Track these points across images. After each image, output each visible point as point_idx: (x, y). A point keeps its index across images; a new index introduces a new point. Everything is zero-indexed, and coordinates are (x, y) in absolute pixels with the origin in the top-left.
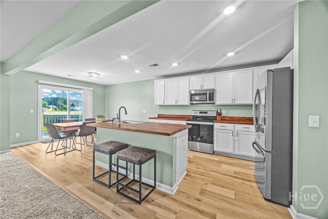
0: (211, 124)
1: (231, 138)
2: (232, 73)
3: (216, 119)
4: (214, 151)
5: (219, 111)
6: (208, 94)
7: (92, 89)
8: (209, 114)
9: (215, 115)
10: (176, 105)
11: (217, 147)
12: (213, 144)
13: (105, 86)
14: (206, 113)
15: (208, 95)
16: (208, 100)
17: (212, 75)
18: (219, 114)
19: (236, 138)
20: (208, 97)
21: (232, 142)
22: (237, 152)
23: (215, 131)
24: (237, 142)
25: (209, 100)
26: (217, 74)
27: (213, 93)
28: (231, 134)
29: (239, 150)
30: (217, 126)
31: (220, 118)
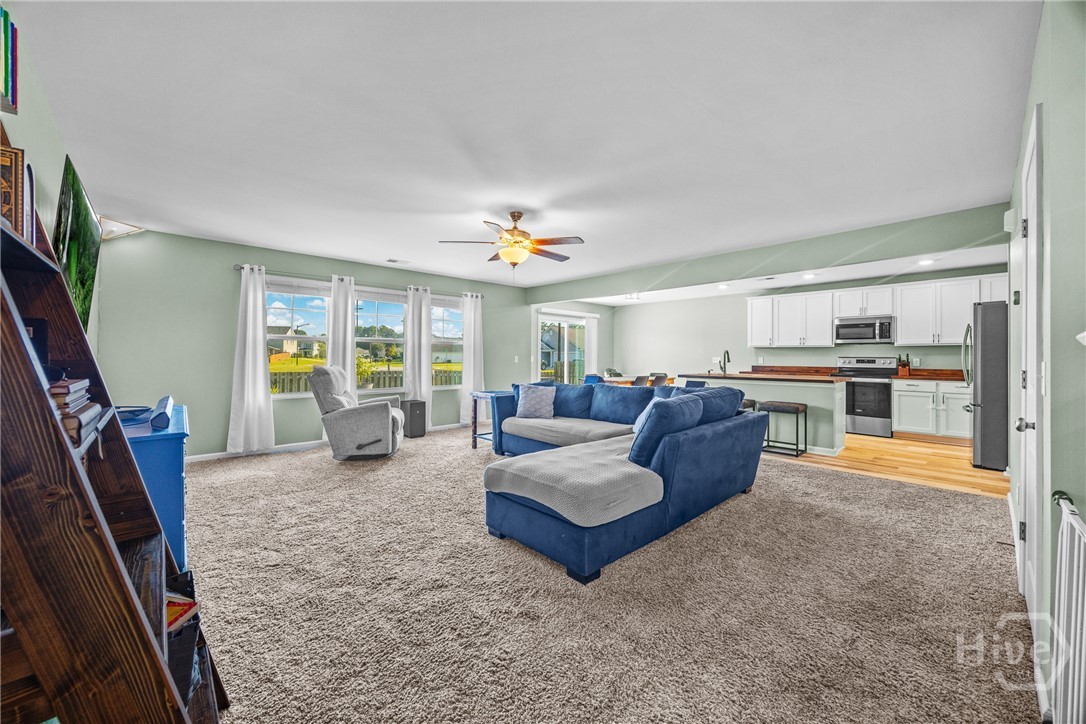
0: (886, 381)
1: (931, 406)
2: (933, 284)
3: (897, 374)
4: (892, 433)
5: (904, 358)
6: (878, 325)
7: (598, 316)
8: (879, 364)
9: (894, 366)
10: (802, 346)
11: (899, 424)
12: (890, 418)
13: (614, 307)
14: (874, 362)
15: (877, 328)
16: (877, 337)
17: (887, 289)
18: (905, 364)
19: (943, 407)
20: (877, 332)
21: (932, 415)
22: (943, 432)
23: (895, 396)
24: (943, 415)
25: (881, 337)
26: (898, 287)
27: (889, 323)
28: (931, 399)
29: (947, 428)
30: (898, 385)
31: (905, 370)
